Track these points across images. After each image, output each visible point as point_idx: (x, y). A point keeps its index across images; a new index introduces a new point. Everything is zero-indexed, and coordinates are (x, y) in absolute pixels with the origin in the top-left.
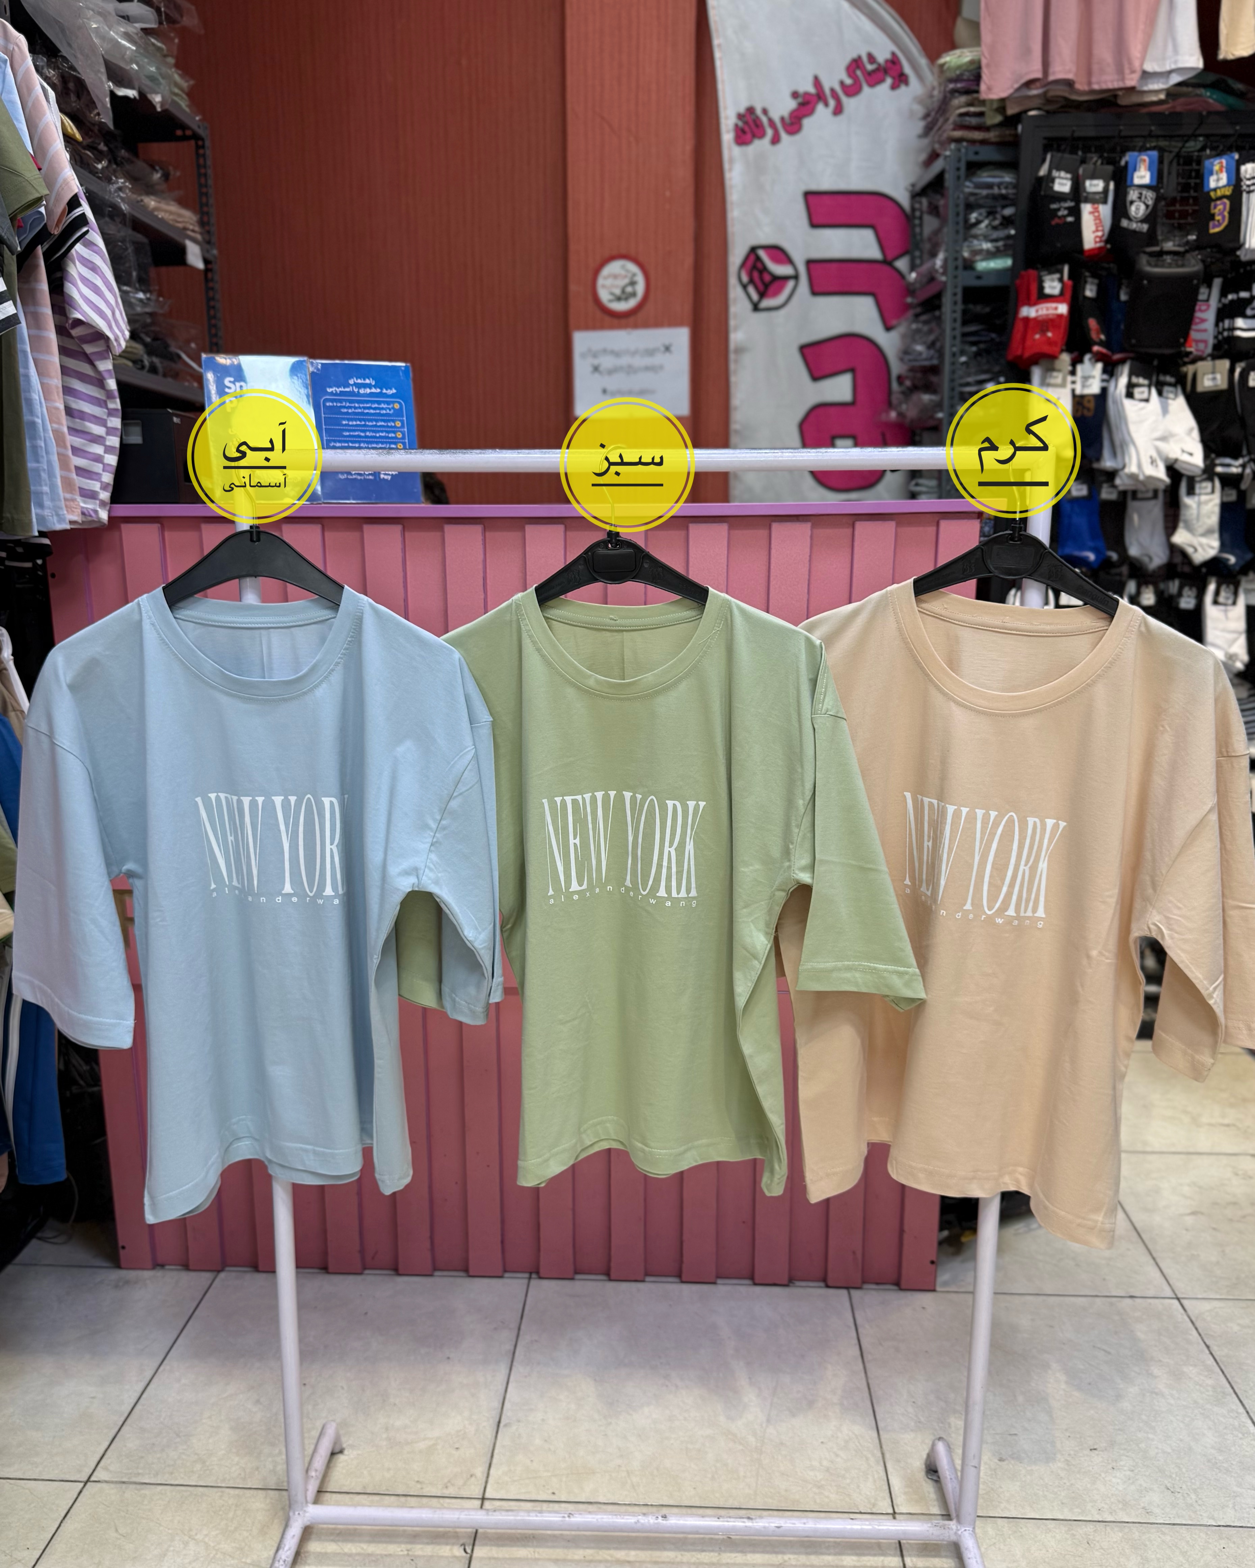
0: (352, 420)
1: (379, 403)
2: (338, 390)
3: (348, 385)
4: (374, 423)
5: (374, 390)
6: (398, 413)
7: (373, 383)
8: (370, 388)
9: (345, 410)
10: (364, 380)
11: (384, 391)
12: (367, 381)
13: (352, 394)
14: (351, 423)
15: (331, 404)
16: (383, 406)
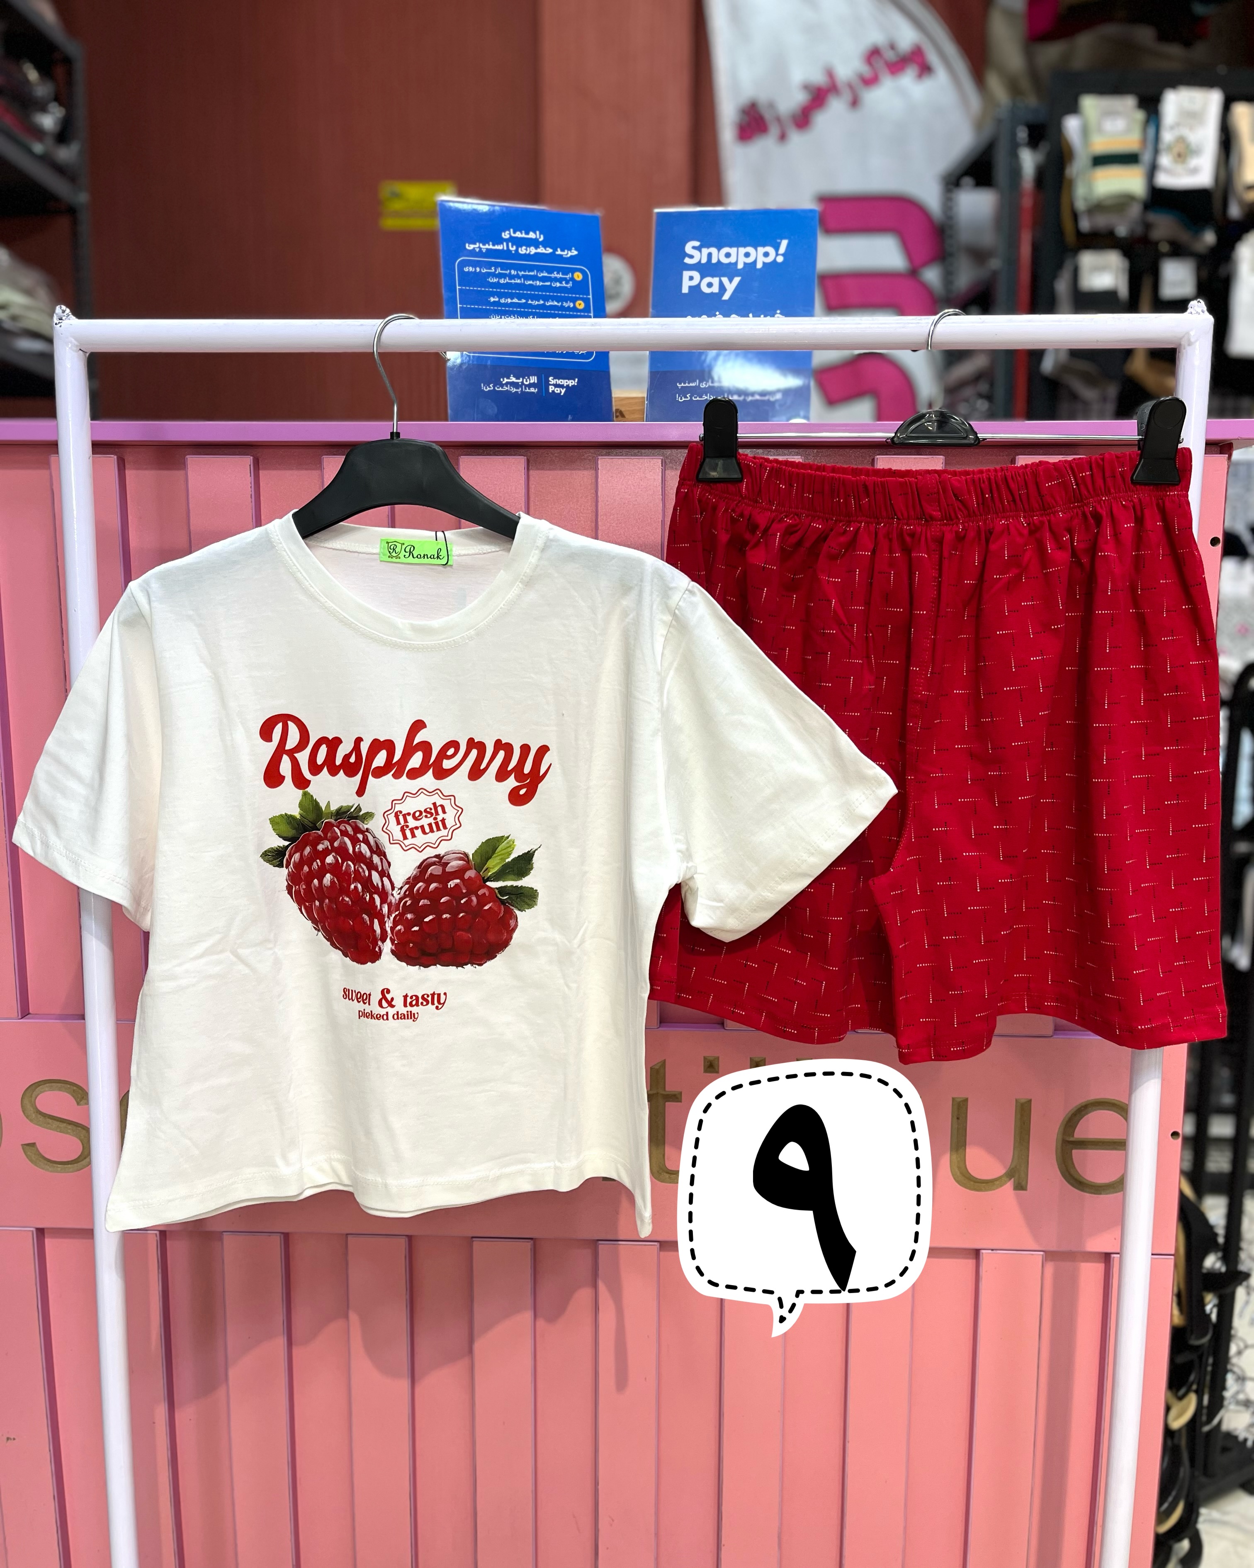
0: (506, 296)
1: (550, 270)
2: (485, 247)
3: (500, 241)
4: (542, 302)
5: (541, 250)
6: (579, 288)
7: (541, 239)
8: (536, 248)
9: (495, 280)
10: (527, 233)
11: (559, 252)
12: (532, 235)
13: (506, 254)
14: (503, 301)
15: (471, 269)
16: (555, 275)
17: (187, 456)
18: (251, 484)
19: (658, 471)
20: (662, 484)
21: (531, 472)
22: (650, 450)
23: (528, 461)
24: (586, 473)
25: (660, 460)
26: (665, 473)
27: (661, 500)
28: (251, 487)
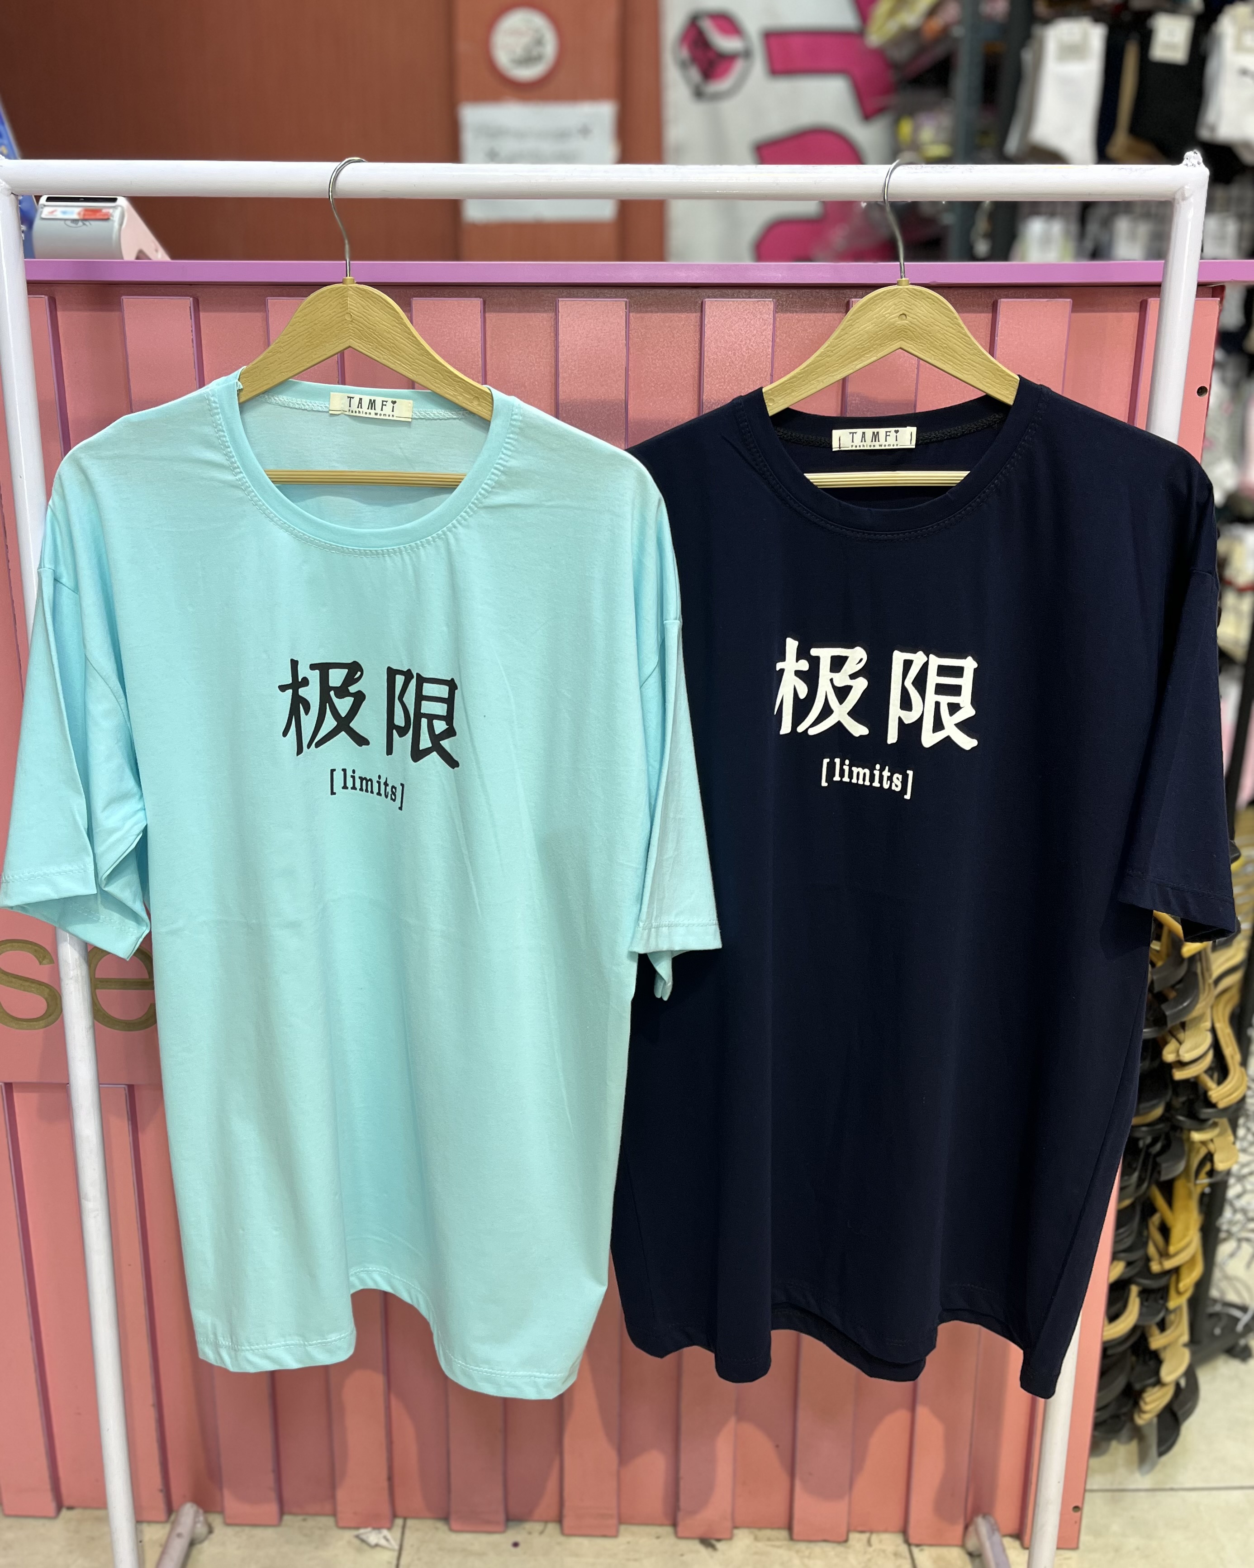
17: (123, 297)
18: (192, 327)
19: (622, 314)
20: (626, 329)
21: (487, 315)
22: (614, 290)
23: (484, 303)
24: (545, 315)
25: (624, 302)
26: (629, 315)
27: (624, 345)
28: (192, 331)
